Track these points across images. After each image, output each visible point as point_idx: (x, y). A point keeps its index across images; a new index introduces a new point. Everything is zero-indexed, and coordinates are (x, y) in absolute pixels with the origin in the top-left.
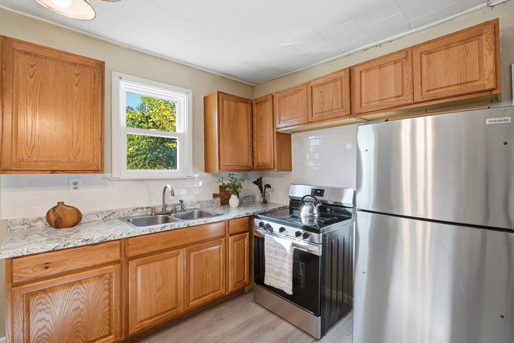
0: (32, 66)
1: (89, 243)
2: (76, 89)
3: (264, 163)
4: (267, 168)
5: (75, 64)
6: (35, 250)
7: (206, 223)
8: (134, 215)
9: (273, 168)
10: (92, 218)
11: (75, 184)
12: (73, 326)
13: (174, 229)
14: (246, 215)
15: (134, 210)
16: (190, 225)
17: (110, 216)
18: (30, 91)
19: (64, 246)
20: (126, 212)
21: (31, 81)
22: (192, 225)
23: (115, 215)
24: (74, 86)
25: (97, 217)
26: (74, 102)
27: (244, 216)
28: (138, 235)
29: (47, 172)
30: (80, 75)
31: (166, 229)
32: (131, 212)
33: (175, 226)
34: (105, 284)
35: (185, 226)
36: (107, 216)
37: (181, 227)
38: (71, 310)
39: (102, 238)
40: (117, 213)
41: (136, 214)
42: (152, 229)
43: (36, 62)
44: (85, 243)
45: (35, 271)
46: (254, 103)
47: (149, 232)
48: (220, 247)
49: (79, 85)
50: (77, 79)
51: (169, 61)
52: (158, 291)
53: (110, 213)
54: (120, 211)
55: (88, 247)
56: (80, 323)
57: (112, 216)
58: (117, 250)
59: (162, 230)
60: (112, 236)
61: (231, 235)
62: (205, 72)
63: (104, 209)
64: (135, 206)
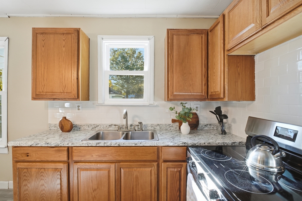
0: (44, 40)
1: (49, 145)
2: (64, 49)
3: (215, 92)
4: (217, 97)
5: (63, 34)
6: (22, 144)
7: (136, 145)
8: (110, 129)
9: (222, 96)
10: (86, 128)
11: (79, 107)
12: (41, 195)
13: (107, 146)
14: (184, 145)
15: (110, 126)
16: (121, 145)
17: (95, 128)
18: (43, 54)
19: (36, 145)
20: (105, 127)
21: (43, 49)
22: (122, 145)
23: (98, 127)
24: (63, 47)
25: (88, 127)
26: (63, 57)
27: (181, 145)
28: (79, 146)
29: (52, 99)
30: (65, 40)
31: (100, 145)
32: (108, 127)
33: (108, 144)
34: (57, 175)
35: (116, 145)
36: (94, 127)
37: (113, 145)
38: (40, 185)
39: (56, 144)
40: (99, 126)
41: (111, 129)
42: (89, 143)
43: (45, 38)
44: (47, 145)
45: (23, 157)
46: (209, 31)
47: (87, 145)
48: (151, 171)
49: (65, 46)
50: (64, 43)
51: (136, 18)
52: (94, 191)
53: (95, 126)
54: (101, 125)
55: (48, 148)
56: (44, 195)
57: (96, 128)
58: (65, 154)
59: (97, 146)
60: (62, 144)
61: (165, 161)
62: (166, 18)
63: (93, 123)
64: (110, 123)
